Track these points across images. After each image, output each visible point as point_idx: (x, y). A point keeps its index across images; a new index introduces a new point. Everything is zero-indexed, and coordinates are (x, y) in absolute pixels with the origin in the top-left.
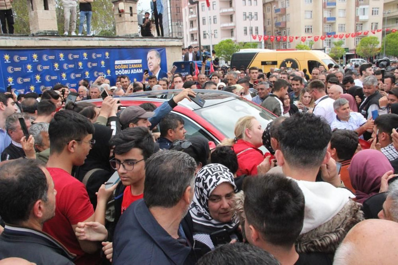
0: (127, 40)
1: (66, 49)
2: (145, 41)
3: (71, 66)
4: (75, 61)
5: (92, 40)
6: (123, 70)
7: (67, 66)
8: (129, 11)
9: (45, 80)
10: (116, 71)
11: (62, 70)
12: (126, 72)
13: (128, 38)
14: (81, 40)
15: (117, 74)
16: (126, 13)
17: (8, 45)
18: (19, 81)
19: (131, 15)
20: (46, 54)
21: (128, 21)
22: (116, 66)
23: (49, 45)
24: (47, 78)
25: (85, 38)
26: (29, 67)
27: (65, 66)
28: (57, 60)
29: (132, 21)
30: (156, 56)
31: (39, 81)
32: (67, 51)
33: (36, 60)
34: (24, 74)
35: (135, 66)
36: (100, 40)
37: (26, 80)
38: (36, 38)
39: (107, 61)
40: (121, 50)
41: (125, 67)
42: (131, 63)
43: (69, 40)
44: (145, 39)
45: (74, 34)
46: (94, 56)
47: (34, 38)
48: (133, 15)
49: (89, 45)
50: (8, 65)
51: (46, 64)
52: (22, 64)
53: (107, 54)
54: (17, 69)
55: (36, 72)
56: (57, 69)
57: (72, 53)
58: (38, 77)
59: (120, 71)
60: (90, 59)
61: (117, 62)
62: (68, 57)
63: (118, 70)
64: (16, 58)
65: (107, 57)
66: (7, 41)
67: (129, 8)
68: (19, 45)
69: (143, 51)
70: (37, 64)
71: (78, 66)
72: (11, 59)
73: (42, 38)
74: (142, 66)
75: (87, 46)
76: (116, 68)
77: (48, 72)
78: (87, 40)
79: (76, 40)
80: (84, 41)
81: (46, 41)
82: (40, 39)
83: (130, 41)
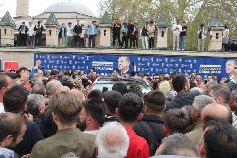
0: (210, 53)
1: (169, 57)
2: (225, 54)
3: (171, 65)
4: (174, 63)
5: (185, 52)
6: (205, 71)
7: (169, 65)
8: (215, 36)
9: (156, 71)
10: (200, 71)
11: (165, 67)
12: (207, 72)
13: (211, 52)
14: (179, 52)
15: (200, 72)
16: (213, 37)
17: (140, 53)
18: (143, 70)
19: (217, 38)
20: (158, 58)
21: (214, 42)
22: (200, 68)
23: (160, 54)
24: (157, 70)
25: (181, 51)
26: (149, 64)
27: (167, 65)
28: (164, 61)
29: (217, 42)
30: (234, 64)
31: (152, 71)
32: (170, 58)
33: (152, 61)
34: (146, 67)
35: (215, 69)
36: (190, 52)
37: (146, 70)
38: (154, 50)
39: (194, 64)
40: (205, 59)
41: (207, 69)
42: (212, 67)
43: (171, 52)
44: (225, 53)
45: (177, 49)
46: (186, 61)
47: (152, 50)
48: (219, 38)
49: (183, 55)
50: (139, 62)
51: (157, 63)
52: (146, 62)
53: (195, 60)
54: (143, 64)
55: (151, 66)
56: (163, 66)
57: (172, 59)
58: (152, 69)
59: (202, 71)
60: (183, 62)
61: (201, 66)
62: (170, 61)
63: (201, 70)
64: (143, 60)
65: (195, 62)
66: (140, 51)
67: (216, 34)
68: (145, 53)
69: (223, 60)
70: (153, 63)
71: (175, 66)
72: (141, 59)
73: (157, 50)
74: (221, 69)
75: (181, 56)
76: (200, 69)
77: (157, 67)
78: (182, 52)
79: (175, 52)
80: (180, 53)
81: (158, 52)
82: (156, 51)
83: (212, 54)
